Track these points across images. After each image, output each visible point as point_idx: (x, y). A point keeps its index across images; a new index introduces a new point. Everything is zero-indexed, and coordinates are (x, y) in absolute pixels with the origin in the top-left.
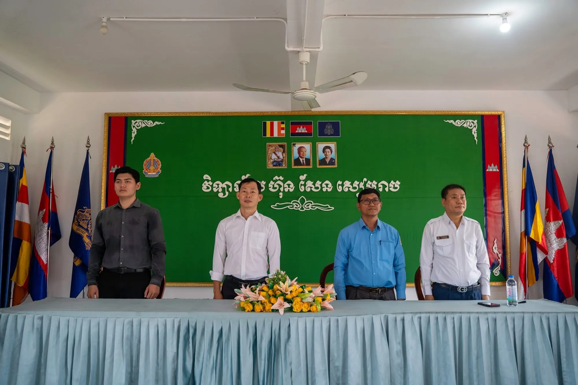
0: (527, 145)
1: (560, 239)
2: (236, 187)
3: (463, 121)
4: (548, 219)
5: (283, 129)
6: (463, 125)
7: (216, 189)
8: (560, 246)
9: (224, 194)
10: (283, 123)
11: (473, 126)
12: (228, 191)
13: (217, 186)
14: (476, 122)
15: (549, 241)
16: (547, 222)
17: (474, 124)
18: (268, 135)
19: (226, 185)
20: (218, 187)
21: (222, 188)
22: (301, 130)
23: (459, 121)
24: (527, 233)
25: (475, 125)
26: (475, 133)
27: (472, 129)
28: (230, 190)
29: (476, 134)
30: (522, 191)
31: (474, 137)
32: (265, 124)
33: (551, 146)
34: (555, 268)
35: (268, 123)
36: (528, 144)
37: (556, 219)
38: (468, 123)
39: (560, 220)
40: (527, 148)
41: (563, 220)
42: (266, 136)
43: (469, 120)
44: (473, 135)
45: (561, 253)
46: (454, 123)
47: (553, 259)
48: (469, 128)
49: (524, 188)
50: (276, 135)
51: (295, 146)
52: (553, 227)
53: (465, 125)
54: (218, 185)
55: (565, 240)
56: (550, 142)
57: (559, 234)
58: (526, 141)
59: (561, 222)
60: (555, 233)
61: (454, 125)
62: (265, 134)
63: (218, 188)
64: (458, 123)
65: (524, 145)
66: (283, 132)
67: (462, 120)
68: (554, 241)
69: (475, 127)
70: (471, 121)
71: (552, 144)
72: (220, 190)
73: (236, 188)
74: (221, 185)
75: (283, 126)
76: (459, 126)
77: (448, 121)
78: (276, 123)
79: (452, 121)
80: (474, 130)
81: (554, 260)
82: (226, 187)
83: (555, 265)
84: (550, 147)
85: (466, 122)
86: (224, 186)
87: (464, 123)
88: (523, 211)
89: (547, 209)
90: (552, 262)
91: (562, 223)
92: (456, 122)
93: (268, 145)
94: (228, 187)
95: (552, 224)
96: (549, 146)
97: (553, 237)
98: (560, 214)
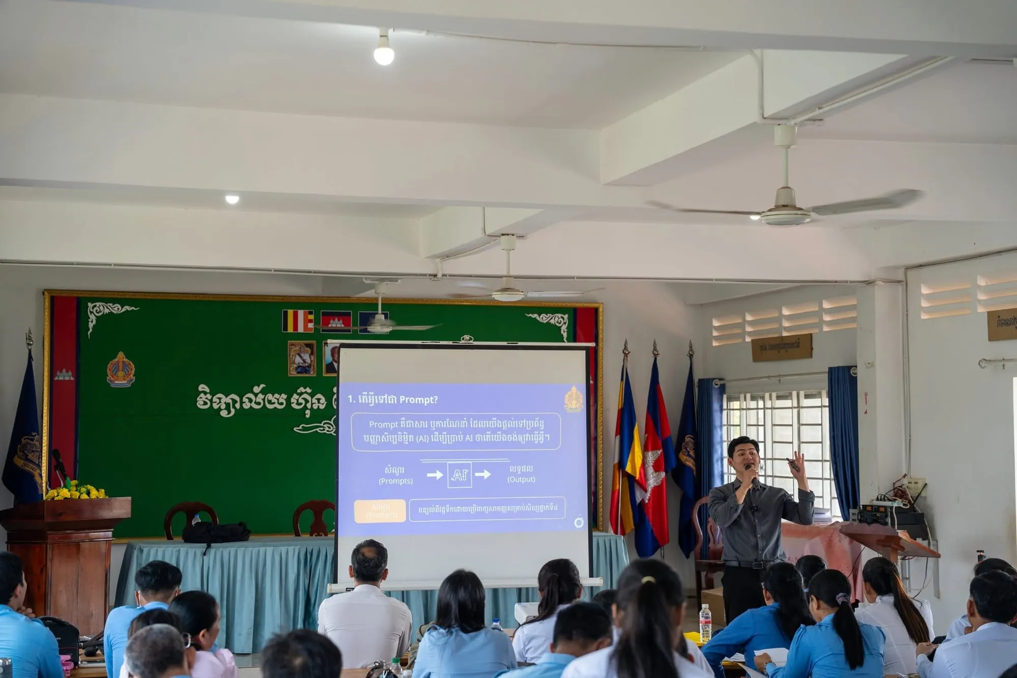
0: (627, 352)
1: (657, 473)
2: (245, 402)
3: (550, 315)
4: (645, 449)
5: (310, 321)
6: (549, 320)
7: (218, 404)
8: (657, 481)
9: (229, 412)
10: (311, 313)
11: (561, 321)
12: (234, 407)
13: (218, 401)
14: (566, 317)
15: (647, 475)
17: (564, 319)
18: (290, 329)
19: (232, 399)
20: (220, 402)
21: (225, 403)
22: (336, 324)
23: (545, 315)
24: (621, 465)
25: (565, 321)
26: (564, 332)
27: (561, 327)
28: (238, 406)
29: (566, 333)
30: (619, 410)
31: (563, 338)
32: (286, 313)
33: (656, 353)
34: (650, 510)
35: (290, 313)
36: (628, 351)
37: (654, 448)
38: (557, 319)
39: (660, 449)
40: (627, 356)
41: (663, 450)
42: (287, 331)
43: (557, 315)
44: (562, 335)
45: (657, 490)
46: (538, 318)
47: (648, 498)
48: (557, 324)
49: (620, 407)
50: (301, 329)
51: (327, 346)
52: (651, 457)
53: (552, 321)
54: (220, 399)
55: (663, 474)
56: (655, 349)
57: (657, 468)
58: (626, 348)
59: (659, 452)
60: (653, 466)
61: (538, 320)
62: (286, 328)
63: (221, 404)
64: (543, 318)
65: (623, 352)
66: (311, 325)
67: (548, 315)
68: (651, 476)
69: (565, 323)
70: (560, 315)
71: (657, 351)
72: (223, 406)
73: (245, 404)
74: (225, 400)
75: (311, 317)
76: (545, 322)
77: (530, 315)
78: (301, 313)
79: (535, 316)
80: (564, 328)
81: (649, 500)
82: (231, 401)
83: (650, 506)
85: (554, 318)
86: (228, 400)
87: (552, 318)
88: (618, 437)
89: (646, 435)
90: (647, 501)
91: (661, 453)
92: (541, 316)
93: (291, 344)
94: (235, 402)
95: (650, 453)
96: (654, 353)
97: (650, 470)
98: (660, 442)
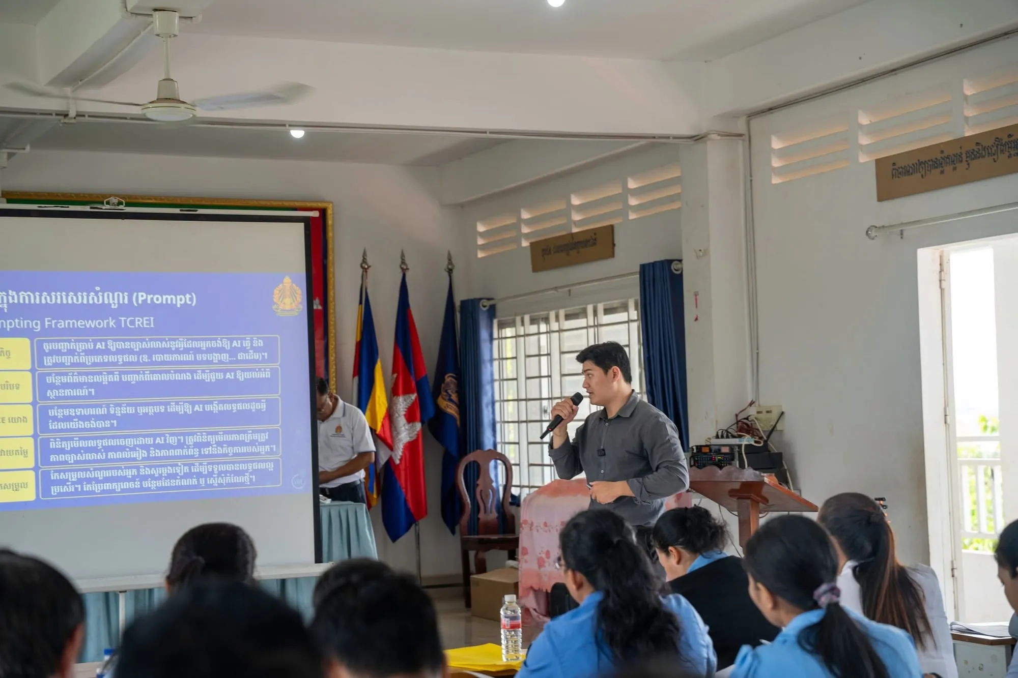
0: (366, 267)
1: (411, 424)
4: (393, 393)
8: (411, 435)
15: (395, 427)
16: (394, 396)
30: (357, 342)
33: (405, 267)
34: (403, 473)
36: (367, 264)
37: (407, 392)
39: (412, 392)
40: (366, 272)
41: (418, 394)
45: (411, 447)
47: (399, 457)
49: (359, 339)
52: (402, 404)
55: (418, 426)
56: (403, 262)
57: (410, 418)
58: (364, 261)
59: (414, 396)
60: (405, 415)
65: (362, 267)
68: (403, 428)
71: (406, 265)
81: (401, 460)
83: (402, 467)
84: (402, 269)
88: (356, 378)
89: (395, 375)
90: (398, 462)
91: (416, 398)
95: (401, 399)
97: (401, 421)
98: (414, 384)
